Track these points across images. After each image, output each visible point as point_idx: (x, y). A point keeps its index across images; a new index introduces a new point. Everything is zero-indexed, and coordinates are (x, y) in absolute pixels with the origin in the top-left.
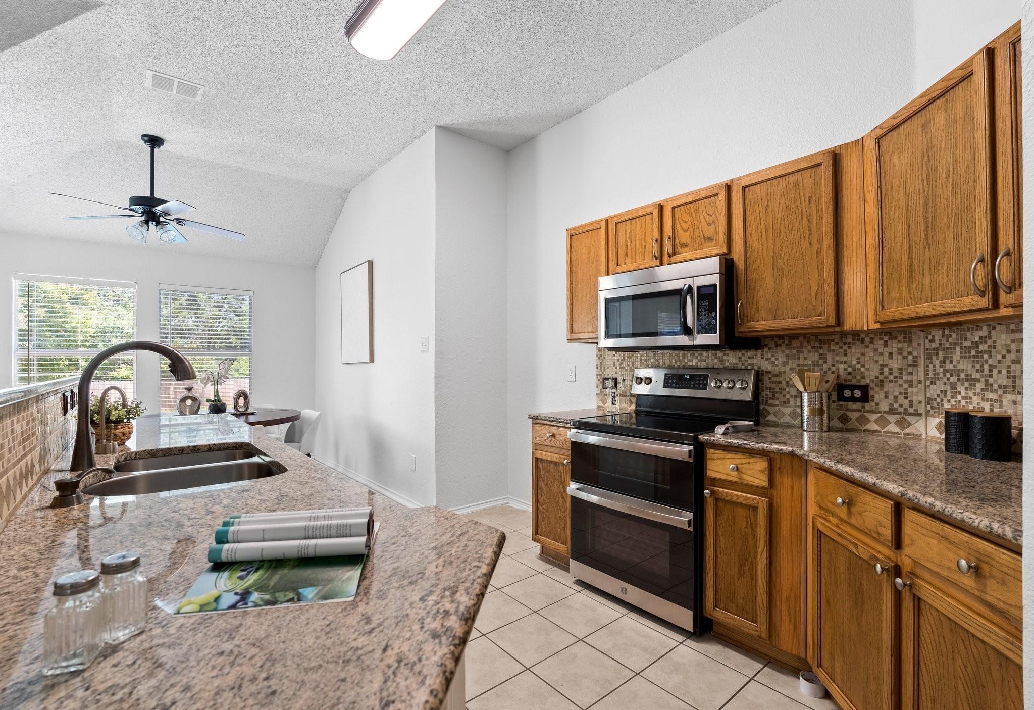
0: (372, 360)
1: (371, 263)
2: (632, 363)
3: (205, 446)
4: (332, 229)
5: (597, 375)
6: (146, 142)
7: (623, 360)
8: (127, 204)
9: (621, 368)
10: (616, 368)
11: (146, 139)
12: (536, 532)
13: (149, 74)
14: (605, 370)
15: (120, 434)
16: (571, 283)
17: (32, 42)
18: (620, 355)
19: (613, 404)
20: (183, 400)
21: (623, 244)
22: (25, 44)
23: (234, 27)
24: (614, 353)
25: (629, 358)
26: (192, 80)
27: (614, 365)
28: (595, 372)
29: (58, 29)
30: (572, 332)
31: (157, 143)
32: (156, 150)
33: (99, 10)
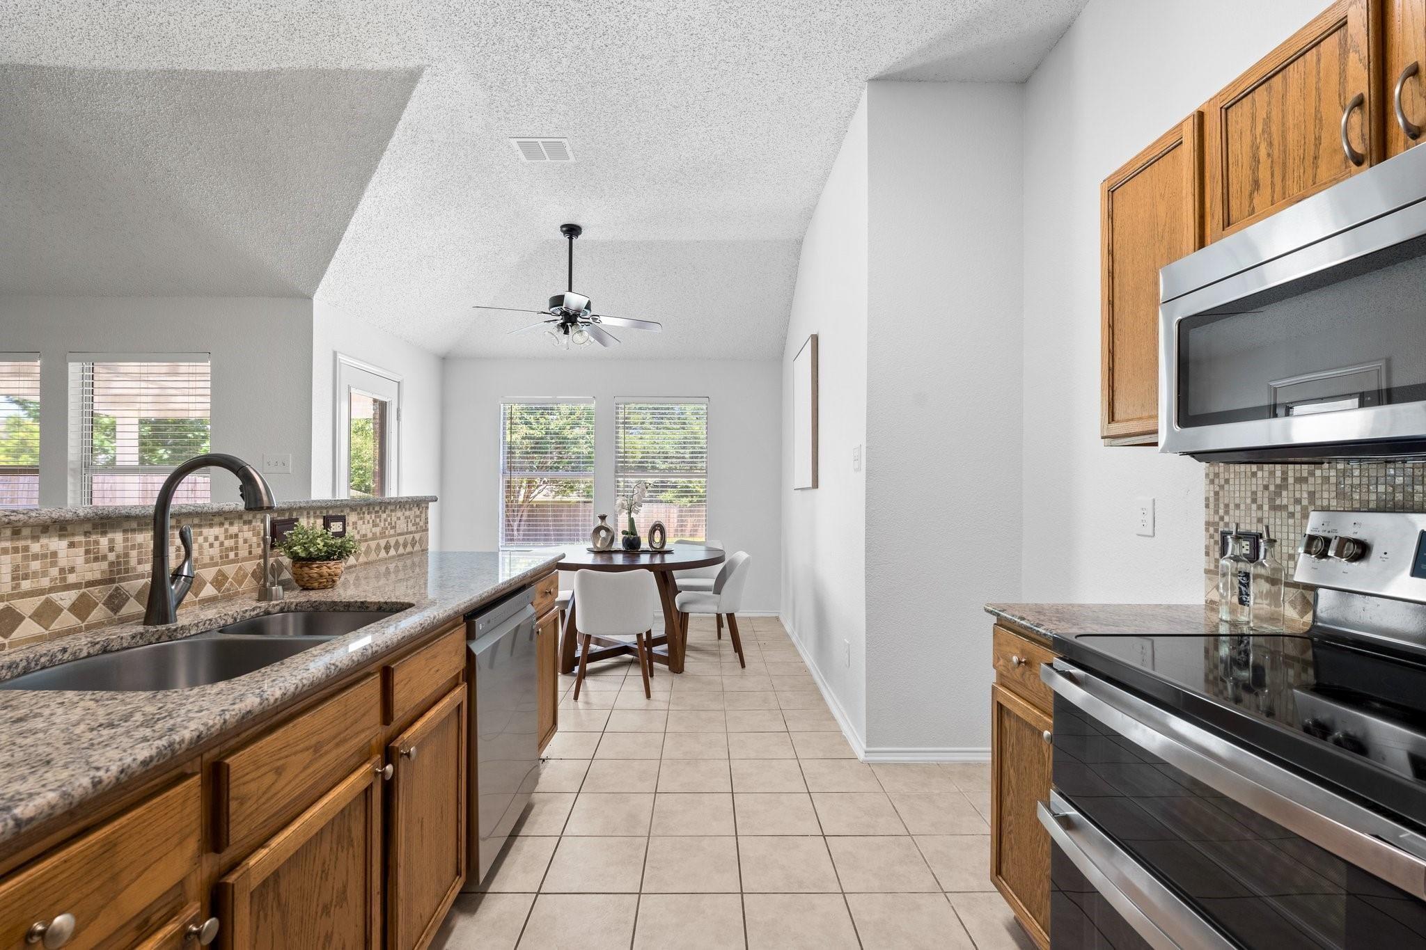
0: (815, 484)
1: (815, 339)
2: (1312, 495)
3: (375, 603)
4: (791, 301)
5: (1208, 524)
6: (565, 233)
7: (1283, 486)
8: (546, 308)
9: (1274, 508)
10: (1260, 507)
11: (564, 229)
12: (998, 870)
13: (514, 142)
14: (1227, 512)
15: (315, 575)
16: (1111, 303)
17: (394, 140)
18: (1272, 473)
19: (1242, 602)
20: (597, 530)
21: (1246, 160)
22: (390, 145)
23: (539, 32)
24: (1254, 468)
25: (1301, 480)
26: (551, 135)
27: (1254, 501)
28: (1201, 516)
29: (406, 116)
30: (1112, 418)
31: (574, 232)
32: (574, 240)
33: (424, 78)
